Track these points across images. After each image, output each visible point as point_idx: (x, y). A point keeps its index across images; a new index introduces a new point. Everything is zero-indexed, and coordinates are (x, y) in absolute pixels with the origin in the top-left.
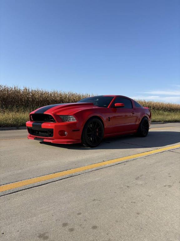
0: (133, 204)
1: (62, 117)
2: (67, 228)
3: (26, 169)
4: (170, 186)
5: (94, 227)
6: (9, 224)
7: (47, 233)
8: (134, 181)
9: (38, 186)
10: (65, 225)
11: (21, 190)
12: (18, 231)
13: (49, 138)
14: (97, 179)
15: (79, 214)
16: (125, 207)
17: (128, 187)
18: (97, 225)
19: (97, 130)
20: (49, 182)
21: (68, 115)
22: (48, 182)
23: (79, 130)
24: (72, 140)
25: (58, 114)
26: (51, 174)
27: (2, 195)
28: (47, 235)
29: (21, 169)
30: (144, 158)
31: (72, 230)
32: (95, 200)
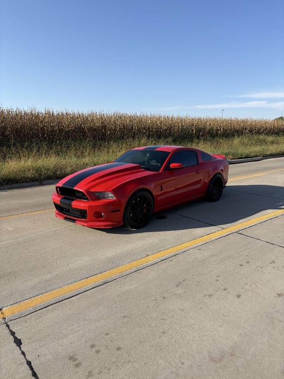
0: (163, 321)
1: (97, 194)
2: (94, 350)
3: (55, 273)
4: (210, 296)
5: (119, 349)
6: (43, 347)
7: (76, 355)
8: (173, 290)
9: (69, 298)
10: (93, 346)
11: (51, 305)
12: (51, 353)
13: (82, 219)
14: (132, 287)
15: (107, 334)
16: (153, 325)
17: (164, 298)
18: (122, 346)
19: (145, 205)
20: (81, 292)
21: (105, 192)
22: (79, 292)
23: (119, 210)
24: (111, 223)
25: (92, 190)
26: (83, 280)
27: (33, 311)
28: (76, 357)
29: (50, 272)
30: (199, 248)
31: (98, 352)
32: (125, 317)
